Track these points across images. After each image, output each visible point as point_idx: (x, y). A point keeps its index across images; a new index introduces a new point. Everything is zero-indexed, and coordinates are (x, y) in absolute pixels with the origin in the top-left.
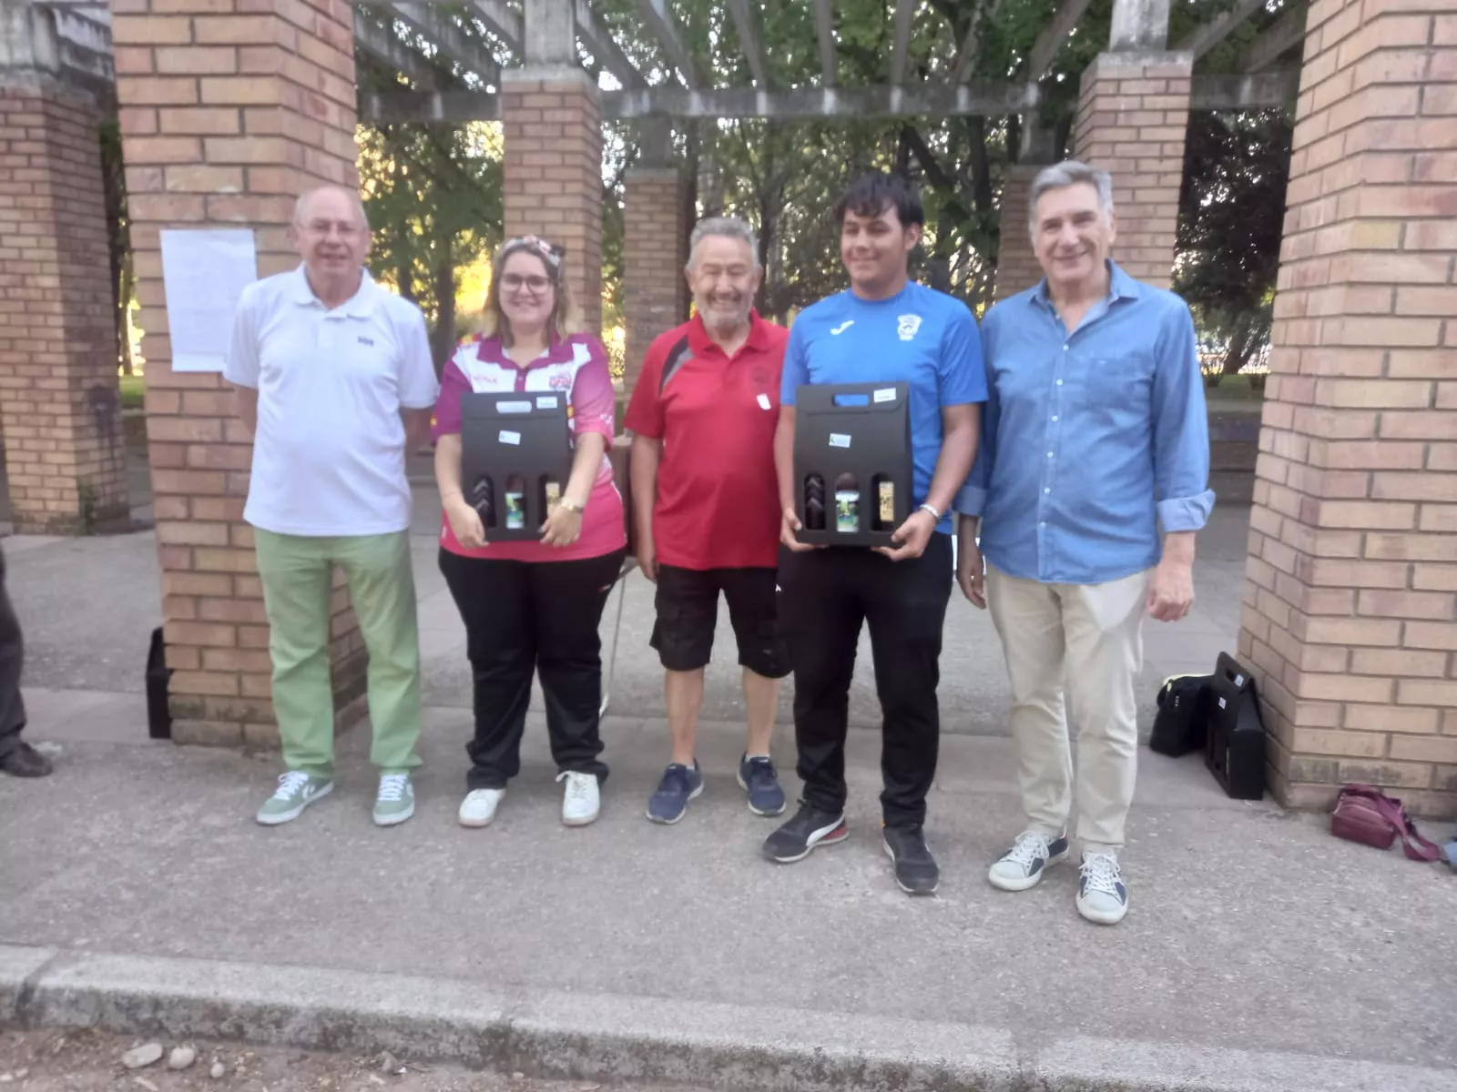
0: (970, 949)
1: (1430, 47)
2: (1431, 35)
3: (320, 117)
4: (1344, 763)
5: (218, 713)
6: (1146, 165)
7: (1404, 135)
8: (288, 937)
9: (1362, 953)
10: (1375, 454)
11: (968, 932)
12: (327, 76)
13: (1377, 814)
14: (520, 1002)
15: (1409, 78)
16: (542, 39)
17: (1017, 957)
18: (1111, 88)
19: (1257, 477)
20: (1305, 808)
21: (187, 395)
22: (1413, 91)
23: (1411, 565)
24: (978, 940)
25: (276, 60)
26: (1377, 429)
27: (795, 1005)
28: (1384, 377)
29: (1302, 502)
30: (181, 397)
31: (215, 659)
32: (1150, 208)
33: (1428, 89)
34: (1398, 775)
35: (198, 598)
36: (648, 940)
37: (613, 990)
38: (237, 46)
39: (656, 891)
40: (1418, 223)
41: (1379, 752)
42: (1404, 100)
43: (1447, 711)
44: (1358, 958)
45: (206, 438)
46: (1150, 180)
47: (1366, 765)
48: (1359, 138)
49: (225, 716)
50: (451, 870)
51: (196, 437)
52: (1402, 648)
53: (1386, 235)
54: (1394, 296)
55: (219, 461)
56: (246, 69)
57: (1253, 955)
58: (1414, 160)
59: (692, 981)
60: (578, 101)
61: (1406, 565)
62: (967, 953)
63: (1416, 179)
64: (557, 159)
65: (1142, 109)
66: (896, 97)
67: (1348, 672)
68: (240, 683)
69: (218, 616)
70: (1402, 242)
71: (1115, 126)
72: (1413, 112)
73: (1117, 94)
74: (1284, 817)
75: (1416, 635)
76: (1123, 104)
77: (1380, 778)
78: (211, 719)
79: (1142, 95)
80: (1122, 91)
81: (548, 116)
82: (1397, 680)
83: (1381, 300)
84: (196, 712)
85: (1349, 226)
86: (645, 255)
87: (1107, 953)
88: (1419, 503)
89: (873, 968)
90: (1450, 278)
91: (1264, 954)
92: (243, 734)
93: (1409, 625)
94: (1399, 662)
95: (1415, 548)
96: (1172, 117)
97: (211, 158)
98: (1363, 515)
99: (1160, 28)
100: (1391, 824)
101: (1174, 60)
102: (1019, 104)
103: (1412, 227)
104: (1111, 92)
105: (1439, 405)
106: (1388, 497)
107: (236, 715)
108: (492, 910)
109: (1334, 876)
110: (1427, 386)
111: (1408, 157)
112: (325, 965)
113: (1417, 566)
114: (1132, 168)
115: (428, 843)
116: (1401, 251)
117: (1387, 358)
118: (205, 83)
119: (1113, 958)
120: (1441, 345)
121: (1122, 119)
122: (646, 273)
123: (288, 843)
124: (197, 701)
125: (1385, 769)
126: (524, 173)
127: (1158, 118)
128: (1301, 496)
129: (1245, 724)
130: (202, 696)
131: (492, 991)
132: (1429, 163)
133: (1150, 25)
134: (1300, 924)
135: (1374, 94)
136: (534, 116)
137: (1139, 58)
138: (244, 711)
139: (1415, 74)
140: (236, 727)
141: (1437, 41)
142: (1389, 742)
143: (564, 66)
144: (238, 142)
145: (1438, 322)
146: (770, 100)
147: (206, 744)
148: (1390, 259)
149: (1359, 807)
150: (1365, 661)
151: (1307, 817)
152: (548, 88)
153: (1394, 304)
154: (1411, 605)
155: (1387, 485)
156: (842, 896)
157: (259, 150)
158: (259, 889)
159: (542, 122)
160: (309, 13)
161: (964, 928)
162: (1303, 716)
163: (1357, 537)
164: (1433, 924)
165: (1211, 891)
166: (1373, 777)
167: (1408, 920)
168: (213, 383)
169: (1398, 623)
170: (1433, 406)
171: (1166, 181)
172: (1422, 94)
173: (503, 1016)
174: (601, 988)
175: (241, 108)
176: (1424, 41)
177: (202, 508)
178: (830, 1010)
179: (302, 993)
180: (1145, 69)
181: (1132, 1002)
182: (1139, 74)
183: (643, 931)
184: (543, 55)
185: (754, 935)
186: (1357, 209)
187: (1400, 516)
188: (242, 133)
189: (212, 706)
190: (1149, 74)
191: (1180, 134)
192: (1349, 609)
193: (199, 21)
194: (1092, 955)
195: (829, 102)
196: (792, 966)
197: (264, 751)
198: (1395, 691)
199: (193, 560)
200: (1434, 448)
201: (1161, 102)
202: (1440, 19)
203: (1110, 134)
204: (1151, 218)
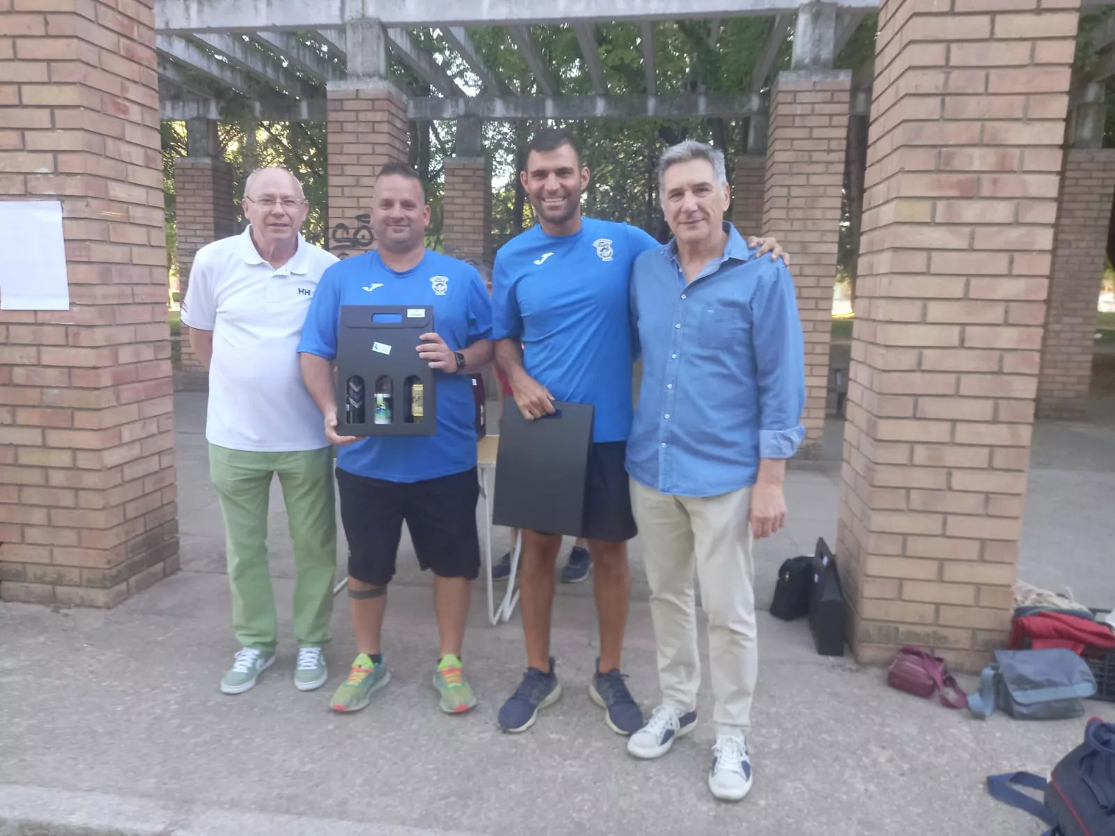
0: (563, 777)
1: (947, 67)
2: (948, 59)
3: (122, 116)
4: (902, 628)
5: (35, 576)
6: (817, 156)
7: (931, 134)
8: (23, 760)
9: (877, 785)
10: (918, 383)
11: (568, 762)
12: (131, 86)
13: (922, 670)
14: (183, 817)
15: (934, 91)
16: (359, 59)
17: (598, 784)
18: (789, 98)
19: (848, 399)
20: (873, 663)
21: (12, 328)
22: (938, 100)
23: (950, 471)
24: (573, 769)
25: (77, 73)
26: (920, 363)
27: (403, 822)
28: (923, 322)
29: (869, 419)
30: (8, 329)
31: (33, 535)
32: (821, 189)
33: (947, 99)
34: (945, 639)
35: (21, 486)
36: (308, 767)
37: (262, 808)
38: (49, 61)
39: (331, 727)
40: (945, 202)
41: (930, 619)
42: (930, 107)
43: (982, 587)
44: (872, 788)
45: (26, 362)
46: (820, 168)
47: (919, 629)
48: (899, 136)
49: (40, 580)
50: (175, 707)
51: (19, 361)
52: (944, 536)
53: (921, 211)
54: (929, 259)
55: (36, 380)
56: (55, 79)
57: (789, 784)
58: (940, 153)
59: (330, 802)
60: (385, 104)
61: (946, 470)
62: (560, 780)
63: (942, 168)
64: (368, 149)
65: (813, 114)
66: (651, 103)
67: (904, 555)
68: (51, 553)
69: (35, 501)
70: (933, 216)
71: (793, 127)
72: (937, 117)
73: (794, 102)
74: (858, 671)
75: (955, 526)
76: (799, 110)
77: (931, 640)
78: (31, 582)
79: (814, 103)
80: (798, 101)
81: (362, 116)
82: (942, 562)
83: (919, 262)
84: (19, 577)
85: (894, 204)
86: (460, 222)
87: (672, 781)
88: (954, 421)
89: (478, 792)
90: (971, 244)
91: (798, 784)
92: (54, 594)
93: (950, 519)
94: (942, 548)
95: (952, 457)
96: (836, 121)
97: (29, 148)
98: (911, 431)
99: (827, 53)
100: (931, 678)
101: (837, 77)
102: (745, 109)
103: (941, 205)
104: (789, 101)
105: (966, 344)
106: (928, 416)
107: (48, 579)
108: (193, 741)
109: (878, 720)
110: (957, 329)
111: (935, 151)
112: (43, 784)
113: (955, 472)
114: (806, 159)
115: (165, 685)
116: (932, 224)
117: (925, 308)
118: (25, 89)
119: (675, 785)
120: (966, 298)
121: (798, 121)
122: (460, 236)
123: (58, 683)
124: (20, 567)
125: (935, 633)
126: (343, 159)
127: (825, 121)
128: (869, 415)
129: (829, 595)
130: (24, 563)
131: (165, 808)
132: (951, 157)
133: (820, 50)
134: (837, 759)
135: (908, 102)
136: (352, 116)
137: (811, 75)
138: (55, 576)
139: (937, 88)
140: (50, 587)
141: (952, 64)
142: (937, 612)
143: (376, 79)
144: (49, 133)
145: (963, 279)
146: (556, 106)
147: (25, 602)
148: (925, 230)
149: (908, 664)
150: (915, 546)
151: (874, 671)
152: (362, 96)
153: (929, 266)
154: (951, 502)
155: (930, 407)
156: (479, 733)
157: (65, 141)
158: (17, 720)
159: (357, 121)
160: (114, 37)
161: (565, 760)
162: (869, 590)
163: (906, 448)
164: (944, 759)
165: (775, 731)
166: (926, 639)
167: (924, 757)
168: (31, 319)
169: (940, 517)
170: (962, 345)
171: (832, 168)
172: (943, 102)
173: (165, 829)
174: (253, 807)
175: (52, 108)
176: (942, 63)
177: (23, 416)
178: (430, 827)
179: (12, 808)
180: (815, 83)
181: (676, 822)
182: (810, 88)
183: (306, 760)
184: (360, 72)
185: (395, 763)
186: (898, 191)
187: (939, 432)
188: (53, 128)
189: (31, 571)
190: (818, 88)
191: (843, 133)
192: (903, 506)
193: (19, 42)
194: (659, 783)
195: (600, 107)
196: (414, 790)
197: (69, 608)
198: (941, 570)
199: (16, 456)
200: (964, 378)
201: (828, 108)
202: (954, 46)
203: (789, 133)
204: (821, 197)
